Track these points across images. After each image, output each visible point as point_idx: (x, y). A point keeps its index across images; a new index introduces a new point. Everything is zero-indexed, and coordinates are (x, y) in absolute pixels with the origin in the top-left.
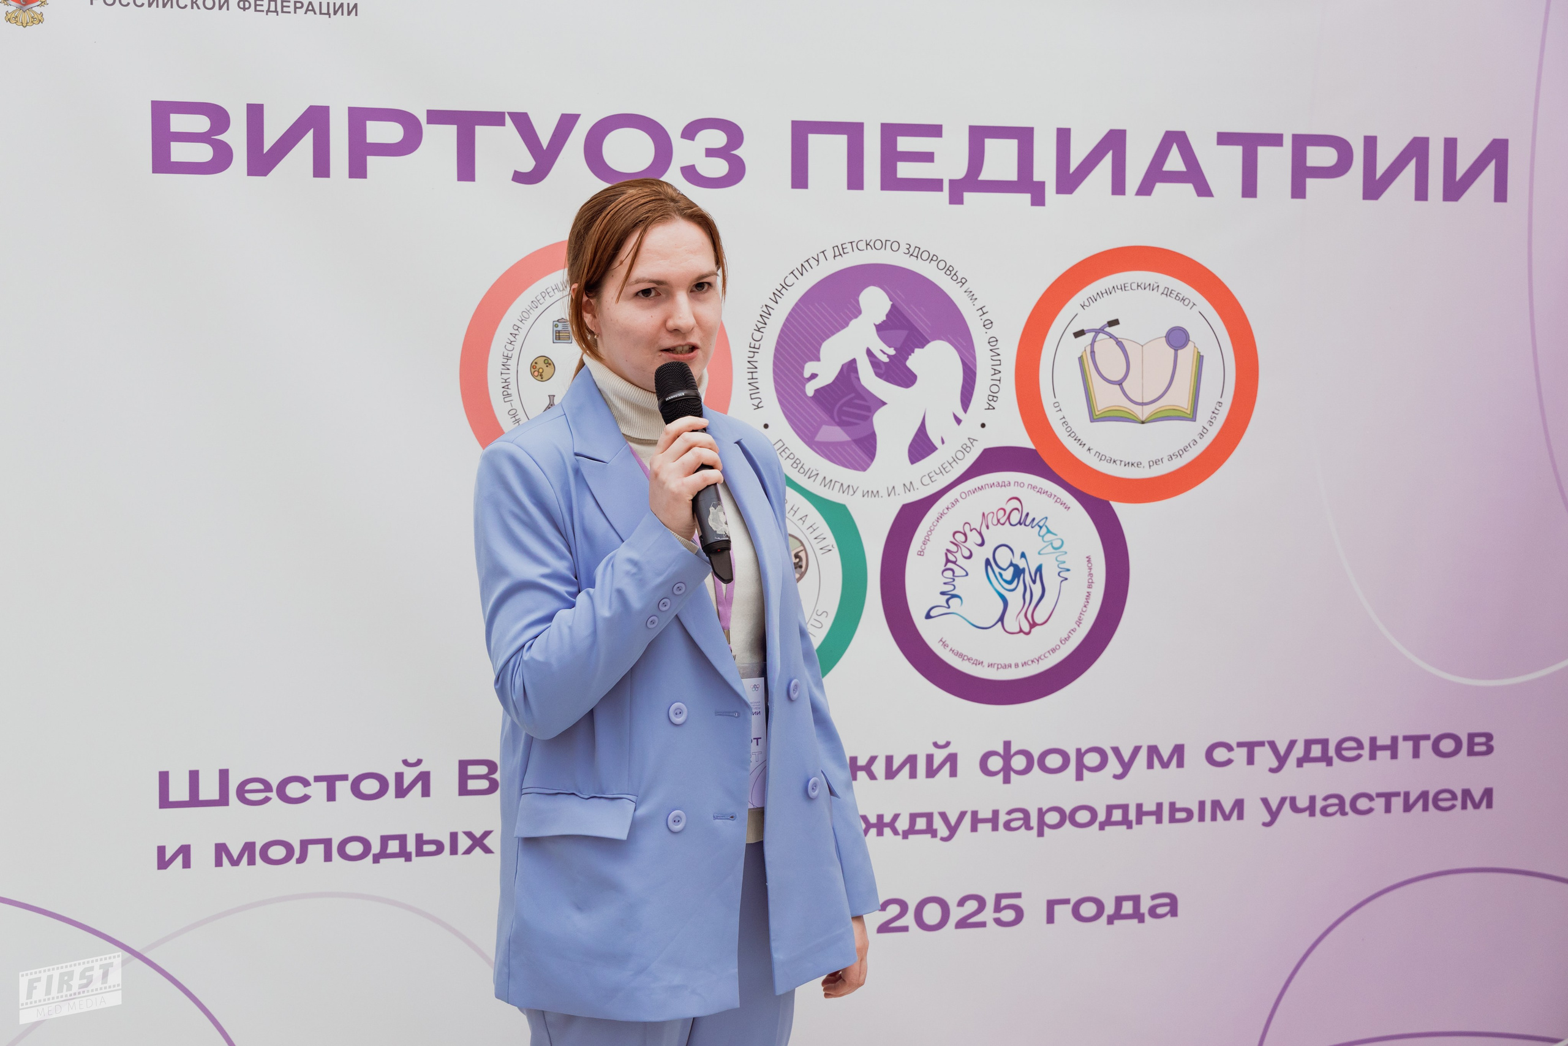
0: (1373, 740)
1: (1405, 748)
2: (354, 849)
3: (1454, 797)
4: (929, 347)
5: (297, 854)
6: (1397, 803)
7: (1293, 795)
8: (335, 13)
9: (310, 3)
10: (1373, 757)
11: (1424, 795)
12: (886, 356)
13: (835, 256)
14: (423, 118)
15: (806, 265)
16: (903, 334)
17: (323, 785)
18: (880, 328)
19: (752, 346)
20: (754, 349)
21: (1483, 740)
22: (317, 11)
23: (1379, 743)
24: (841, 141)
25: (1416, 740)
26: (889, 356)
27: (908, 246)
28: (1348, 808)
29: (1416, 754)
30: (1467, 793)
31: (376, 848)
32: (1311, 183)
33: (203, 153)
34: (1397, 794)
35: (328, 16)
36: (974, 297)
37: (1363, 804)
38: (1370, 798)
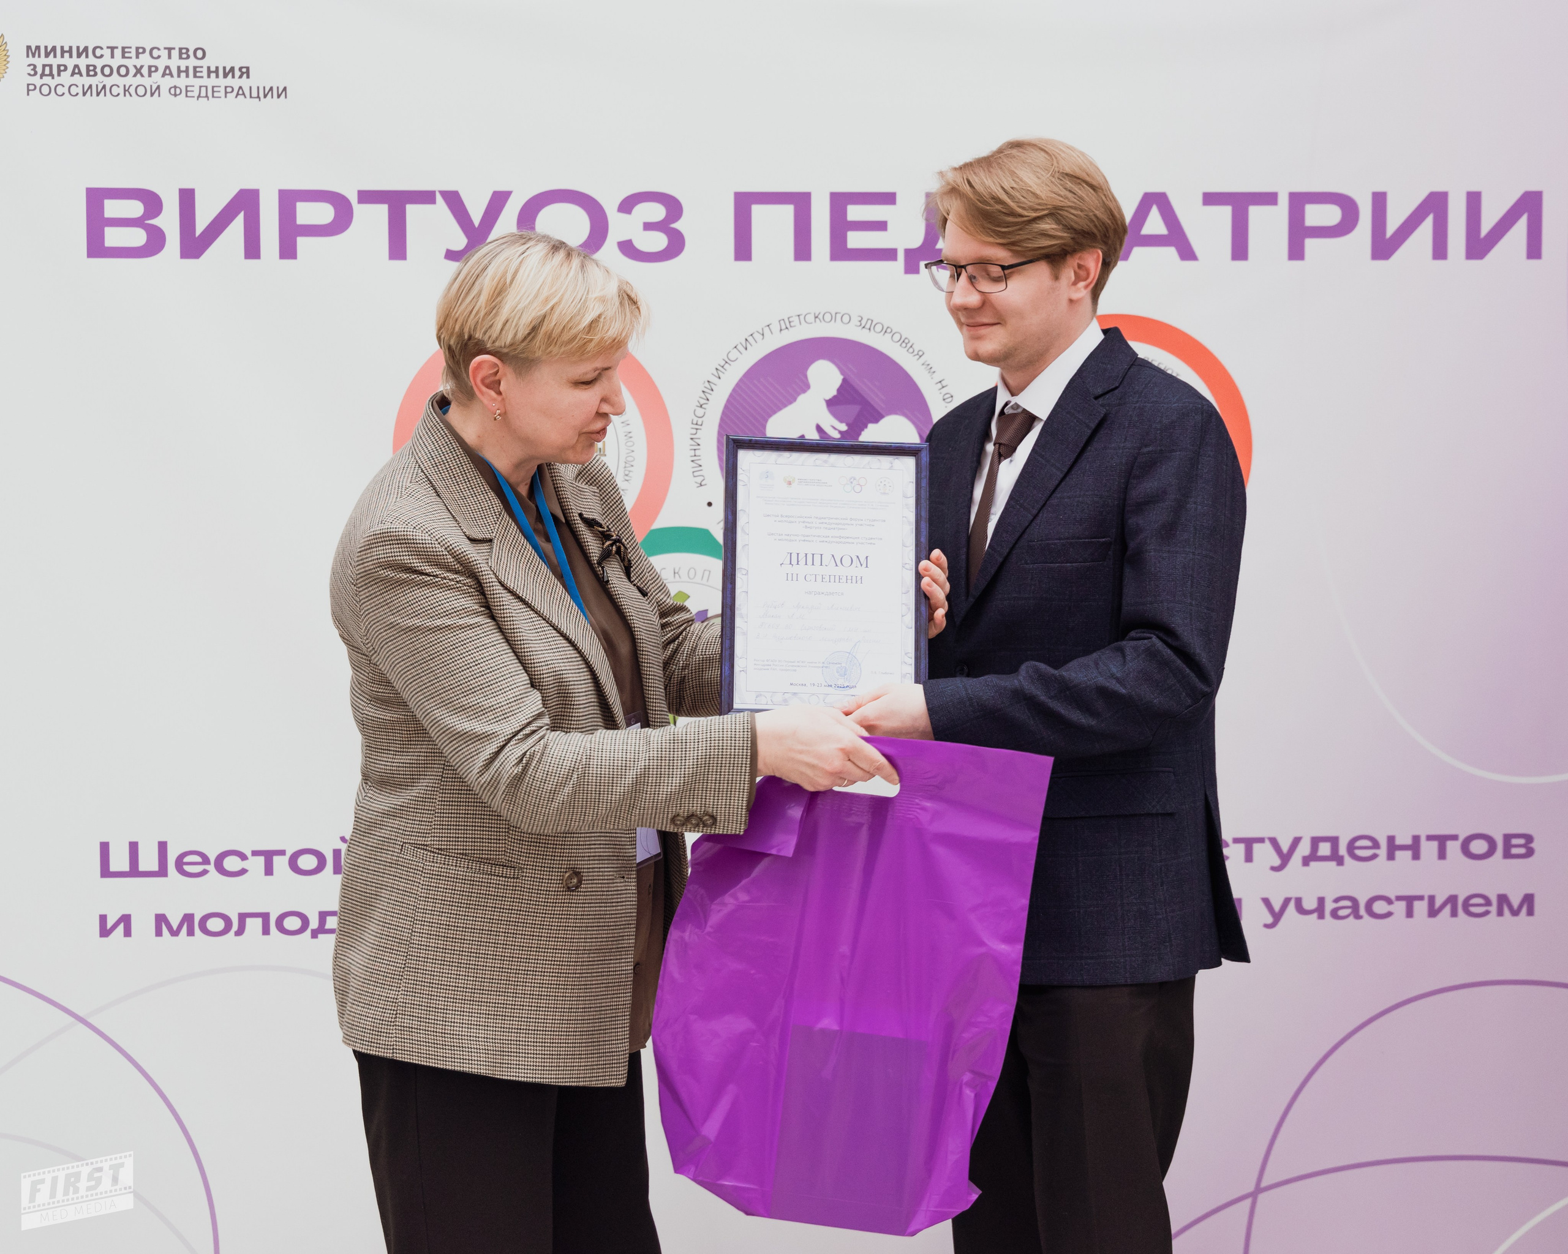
0: (1391, 839)
1: (1429, 849)
2: (293, 923)
3: (1488, 902)
4: (883, 422)
5: (235, 927)
6: (1421, 907)
7: (1298, 895)
8: (265, 96)
9: (240, 88)
10: (1391, 857)
11: (1452, 900)
12: (837, 432)
13: (781, 330)
14: (353, 198)
15: (750, 339)
16: (854, 410)
17: (261, 860)
18: (831, 403)
19: (695, 422)
20: (697, 426)
21: (1522, 841)
22: (247, 94)
23: (1398, 842)
24: (787, 212)
25: (1442, 841)
26: (840, 432)
27: (860, 319)
28: (1362, 911)
29: (1442, 855)
30: (1503, 899)
31: (314, 924)
32: (1310, 244)
33: (137, 237)
34: (1421, 898)
35: (258, 99)
36: (932, 370)
37: (1380, 907)
38: (1389, 901)
